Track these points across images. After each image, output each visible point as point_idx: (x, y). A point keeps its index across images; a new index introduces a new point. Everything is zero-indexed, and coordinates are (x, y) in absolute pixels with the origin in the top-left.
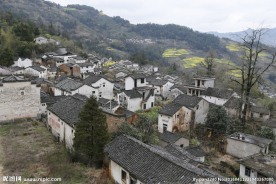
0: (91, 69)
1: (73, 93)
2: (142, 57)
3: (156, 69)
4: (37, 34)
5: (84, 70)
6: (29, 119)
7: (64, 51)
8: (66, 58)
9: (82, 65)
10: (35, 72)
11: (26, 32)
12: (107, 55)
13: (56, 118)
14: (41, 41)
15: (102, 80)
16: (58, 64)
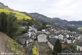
0: (58, 32)
1: (54, 37)
2: (71, 29)
3: (75, 33)
4: (47, 24)
5: (56, 32)
6: (44, 42)
8: (52, 29)
9: (56, 31)
10: (46, 32)
11: (44, 24)
12: (62, 29)
13: (49, 43)
14: (47, 26)
15: (61, 35)
16: (50, 31)
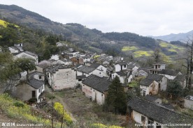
0: (89, 60)
1: (90, 74)
3: (122, 59)
5: (85, 60)
7: (71, 50)
8: (74, 54)
9: (84, 58)
10: (62, 62)
13: (89, 88)
15: (101, 66)
16: (70, 58)
